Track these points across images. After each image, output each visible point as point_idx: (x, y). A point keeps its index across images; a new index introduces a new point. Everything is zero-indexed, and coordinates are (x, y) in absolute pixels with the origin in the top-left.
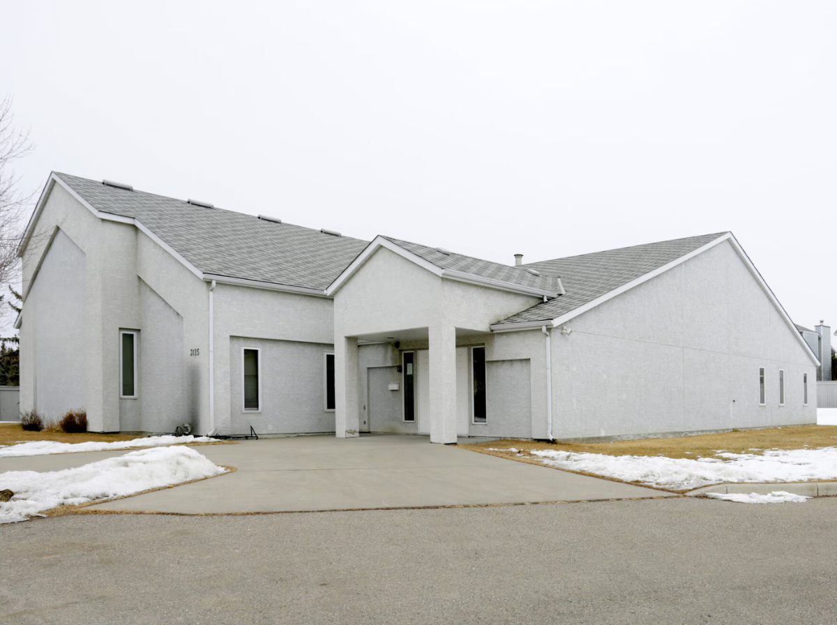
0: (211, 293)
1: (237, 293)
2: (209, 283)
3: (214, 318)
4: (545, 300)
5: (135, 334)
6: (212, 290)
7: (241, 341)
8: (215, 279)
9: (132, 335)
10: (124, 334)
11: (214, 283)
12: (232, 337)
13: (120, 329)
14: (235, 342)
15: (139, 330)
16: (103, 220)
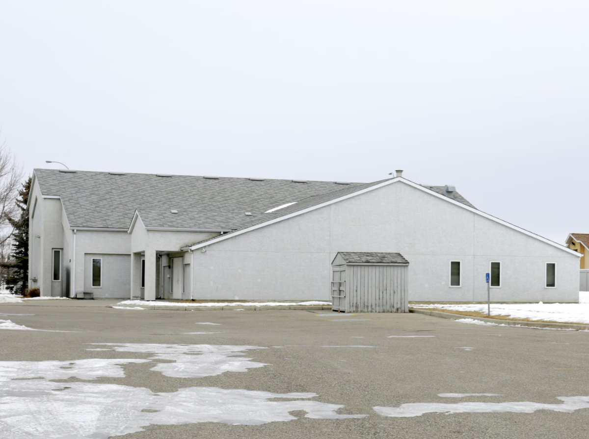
0: (75, 235)
1: (89, 234)
2: (73, 230)
3: (76, 246)
4: (222, 233)
5: (60, 250)
6: (75, 234)
7: (91, 256)
8: (75, 229)
9: (59, 251)
10: (55, 251)
11: (75, 231)
12: (86, 254)
13: (53, 249)
14: (88, 257)
15: (62, 249)
16: (45, 198)
